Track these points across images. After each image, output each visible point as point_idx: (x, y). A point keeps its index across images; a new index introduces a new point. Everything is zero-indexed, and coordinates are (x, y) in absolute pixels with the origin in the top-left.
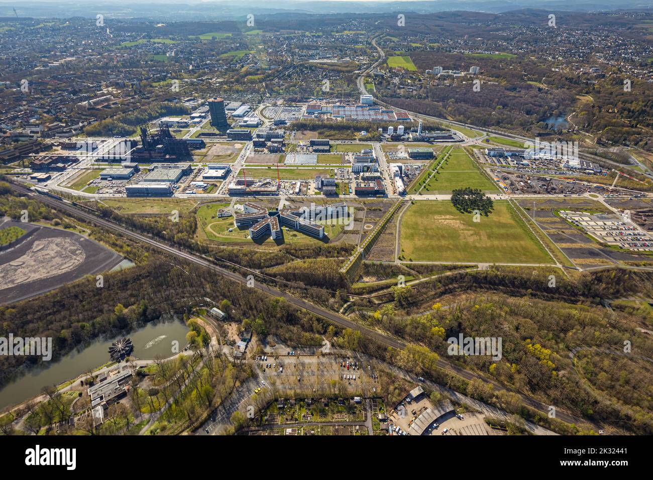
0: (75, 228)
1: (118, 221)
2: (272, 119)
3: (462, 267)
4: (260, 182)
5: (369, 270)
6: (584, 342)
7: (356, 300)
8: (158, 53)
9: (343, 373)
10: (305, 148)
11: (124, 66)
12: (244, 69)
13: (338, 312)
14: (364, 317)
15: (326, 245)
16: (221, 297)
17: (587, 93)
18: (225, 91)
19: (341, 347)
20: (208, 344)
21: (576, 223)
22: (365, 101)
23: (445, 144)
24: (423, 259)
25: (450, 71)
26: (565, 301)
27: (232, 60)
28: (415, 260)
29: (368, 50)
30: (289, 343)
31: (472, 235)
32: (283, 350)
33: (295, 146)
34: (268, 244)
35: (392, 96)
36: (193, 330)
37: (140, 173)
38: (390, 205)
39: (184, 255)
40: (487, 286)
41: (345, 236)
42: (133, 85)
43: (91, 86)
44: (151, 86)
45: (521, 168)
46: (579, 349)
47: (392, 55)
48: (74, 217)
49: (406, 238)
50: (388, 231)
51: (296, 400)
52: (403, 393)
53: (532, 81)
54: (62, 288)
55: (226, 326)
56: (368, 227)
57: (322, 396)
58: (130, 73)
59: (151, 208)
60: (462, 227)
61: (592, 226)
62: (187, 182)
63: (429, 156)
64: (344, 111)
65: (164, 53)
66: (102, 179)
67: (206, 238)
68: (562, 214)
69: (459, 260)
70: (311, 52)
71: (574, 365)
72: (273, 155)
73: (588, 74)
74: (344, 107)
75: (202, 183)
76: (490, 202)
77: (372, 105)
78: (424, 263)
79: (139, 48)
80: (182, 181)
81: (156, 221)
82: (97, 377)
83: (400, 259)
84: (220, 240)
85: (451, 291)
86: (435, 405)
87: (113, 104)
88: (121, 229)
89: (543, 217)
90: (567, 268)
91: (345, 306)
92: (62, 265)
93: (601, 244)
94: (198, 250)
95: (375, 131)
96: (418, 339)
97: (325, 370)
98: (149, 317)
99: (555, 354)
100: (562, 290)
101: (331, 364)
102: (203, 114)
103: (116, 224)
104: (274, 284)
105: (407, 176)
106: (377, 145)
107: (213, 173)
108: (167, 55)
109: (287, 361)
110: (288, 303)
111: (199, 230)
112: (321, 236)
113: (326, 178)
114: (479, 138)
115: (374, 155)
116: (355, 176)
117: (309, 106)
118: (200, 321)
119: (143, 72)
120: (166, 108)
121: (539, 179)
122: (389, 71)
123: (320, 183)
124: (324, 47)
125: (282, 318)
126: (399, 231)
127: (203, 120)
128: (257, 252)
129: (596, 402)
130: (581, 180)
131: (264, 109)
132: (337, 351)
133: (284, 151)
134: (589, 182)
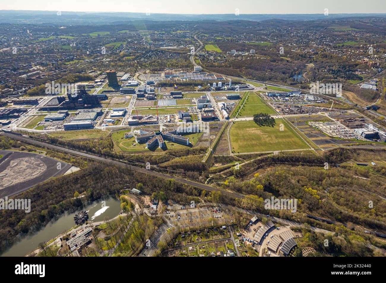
0: (35, 151)
1: (62, 145)
2: (145, 81)
3: (265, 154)
4: (146, 116)
5: (217, 160)
6: (331, 185)
7: (213, 176)
8: (65, 45)
9: (214, 215)
10: (168, 96)
11: (44, 53)
12: (121, 53)
13: (204, 183)
14: (219, 185)
15: (192, 148)
16: (136, 182)
17: (310, 62)
18: (113, 66)
19: (209, 201)
20: (134, 209)
21: (317, 128)
22: (197, 69)
23: (245, 91)
24: (245, 152)
25: (240, 52)
26: (318, 166)
27: (113, 48)
28: (241, 152)
29: (193, 42)
30: (181, 203)
31: (267, 137)
32: (178, 207)
33: (162, 96)
34: (158, 151)
35: (211, 66)
36: (124, 202)
37: (70, 116)
38: (222, 124)
39: (109, 160)
40: (279, 162)
41: (201, 143)
42: (53, 64)
43: (24, 65)
44: (65, 64)
45: (285, 102)
46: (329, 188)
47: (207, 44)
48: (33, 145)
49: (234, 141)
50: (223, 139)
51: (191, 232)
52: (247, 221)
53: (283, 57)
54: (37, 186)
55: (143, 198)
56: (212, 137)
57: (205, 228)
58: (49, 57)
59: (82, 136)
60: (262, 133)
61: (325, 128)
62: (101, 119)
63: (237, 98)
64: (186, 75)
65: (69, 44)
66: (46, 121)
67: (120, 150)
68: (310, 123)
69: (263, 151)
70: (160, 43)
71: (328, 197)
72: (150, 101)
73: (310, 52)
74: (186, 73)
75: (111, 120)
76: (273, 120)
77: (202, 71)
78: (246, 153)
79: (51, 42)
80: (98, 119)
81: (87, 143)
82: (70, 235)
83: (232, 152)
84: (130, 150)
85: (261, 167)
86: (265, 224)
87: (42, 76)
88: (67, 150)
89: (301, 126)
90: (316, 150)
91: (208, 180)
92: (33, 173)
93: (330, 137)
94: (117, 158)
95: (206, 86)
96: (251, 192)
97: (203, 214)
98: (95, 198)
99: (319, 192)
100: (316, 161)
101: (206, 211)
102: (103, 80)
103: (61, 147)
104: (166, 172)
105: (228, 109)
106: (208, 93)
107: (116, 113)
108: (71, 45)
109: (181, 212)
110: (176, 181)
111: (115, 146)
112: (188, 144)
113: (184, 112)
114: (261, 87)
115: (208, 99)
116: (200, 110)
117: (165, 73)
118: (126, 197)
119: (58, 56)
120: (78, 77)
121: (295, 107)
122: (207, 53)
123: (181, 115)
124: (168, 40)
125: (174, 190)
126: (230, 138)
127: (103, 83)
128: (153, 155)
129: (341, 213)
130: (316, 106)
131: (139, 75)
132: (208, 204)
133: (156, 99)
134: (320, 107)
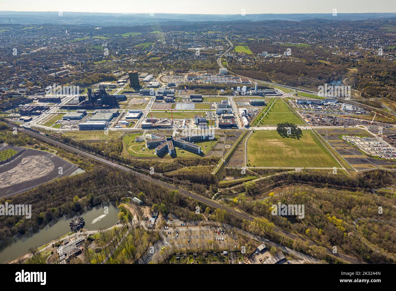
0: (47, 149)
1: (74, 145)
2: (167, 83)
3: (285, 170)
4: (161, 120)
5: (229, 173)
6: (362, 215)
7: (222, 191)
8: (97, 45)
9: (216, 236)
10: (187, 100)
11: (76, 52)
12: (149, 54)
13: (211, 198)
14: (227, 202)
15: (202, 158)
16: (139, 191)
17: (354, 67)
18: (138, 67)
19: (214, 220)
20: (132, 220)
21: (352, 143)
22: (222, 72)
23: (271, 97)
24: (261, 166)
25: (272, 54)
26: (349, 190)
27: (142, 49)
28: (257, 166)
29: (223, 43)
30: (182, 218)
31: (290, 151)
32: (178, 223)
33: (181, 98)
34: (167, 158)
35: (238, 69)
36: (122, 211)
37: (87, 115)
38: (240, 133)
39: (115, 165)
40: (301, 181)
41: (213, 152)
42: (82, 63)
43: (56, 64)
44: (93, 64)
45: (317, 111)
46: (359, 219)
47: (237, 45)
48: (47, 143)
49: (251, 153)
50: (239, 149)
51: (187, 254)
52: (253, 248)
53: (321, 60)
54: (40, 186)
55: (142, 209)
56: (227, 146)
57: (203, 251)
58: (80, 57)
59: (93, 137)
60: (284, 146)
61: (362, 145)
62: (116, 121)
63: (262, 104)
64: (210, 78)
65: (101, 45)
66: (64, 119)
67: (128, 155)
68: (344, 137)
69: (283, 166)
70: (189, 44)
71: (357, 229)
72: (168, 104)
73: (354, 55)
74: (210, 75)
75: (125, 121)
76: (300, 131)
77: (227, 74)
78: (262, 168)
79: (85, 42)
80: (113, 120)
81: (98, 145)
82: (62, 241)
83: (247, 165)
84: (138, 156)
85: (279, 185)
86: (274, 255)
87: (70, 75)
88: (76, 150)
89: (333, 140)
90: (349, 170)
91: (215, 195)
92: (40, 172)
93: (368, 155)
94: (124, 162)
95: (229, 89)
96: (261, 214)
97: (205, 235)
98: (94, 204)
99: (345, 223)
100: (346, 183)
101: (208, 231)
102: (125, 80)
103: (73, 147)
104: (171, 182)
105: (249, 116)
106: (231, 98)
107: (132, 115)
108: (103, 46)
109: (181, 229)
110: (180, 194)
111: (124, 150)
112: (199, 152)
113: (201, 117)
114: (291, 93)
115: (229, 104)
116: (218, 116)
117: (189, 75)
118: (126, 206)
119: (88, 56)
120: (102, 76)
121: (328, 117)
122: (236, 55)
123: (197, 120)
124: (197, 41)
125: (177, 203)
126: (247, 149)
127: (125, 84)
128: (160, 163)
129: (371, 251)
130: (353, 118)
131: (162, 77)
132: (212, 223)
133: (175, 102)
134: (358, 119)
